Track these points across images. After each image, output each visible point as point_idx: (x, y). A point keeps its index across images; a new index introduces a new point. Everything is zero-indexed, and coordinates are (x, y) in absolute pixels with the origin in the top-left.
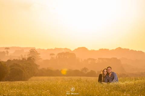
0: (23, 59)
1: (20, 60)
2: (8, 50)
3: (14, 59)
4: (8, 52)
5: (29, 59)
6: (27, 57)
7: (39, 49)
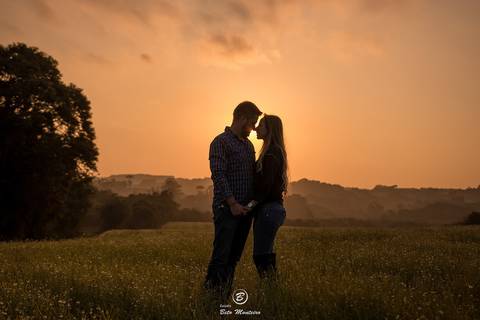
0: (155, 193)
1: (149, 195)
2: (132, 180)
3: (140, 195)
4: (130, 182)
5: (164, 193)
6: (160, 191)
7: (180, 179)
